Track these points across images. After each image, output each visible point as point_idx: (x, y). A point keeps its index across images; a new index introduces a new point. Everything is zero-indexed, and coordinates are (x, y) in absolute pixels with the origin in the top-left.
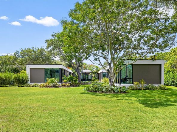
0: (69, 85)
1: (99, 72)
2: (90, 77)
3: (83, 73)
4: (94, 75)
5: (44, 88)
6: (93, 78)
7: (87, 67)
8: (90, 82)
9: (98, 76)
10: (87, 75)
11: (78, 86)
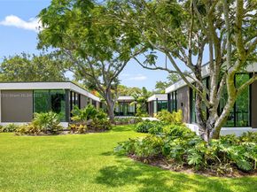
0: (85, 127)
1: (150, 99)
2: (132, 110)
3: (120, 102)
4: (139, 106)
5: (26, 136)
6: (138, 111)
7: (126, 92)
8: (132, 118)
9: (147, 107)
10: (128, 106)
11: (107, 129)
